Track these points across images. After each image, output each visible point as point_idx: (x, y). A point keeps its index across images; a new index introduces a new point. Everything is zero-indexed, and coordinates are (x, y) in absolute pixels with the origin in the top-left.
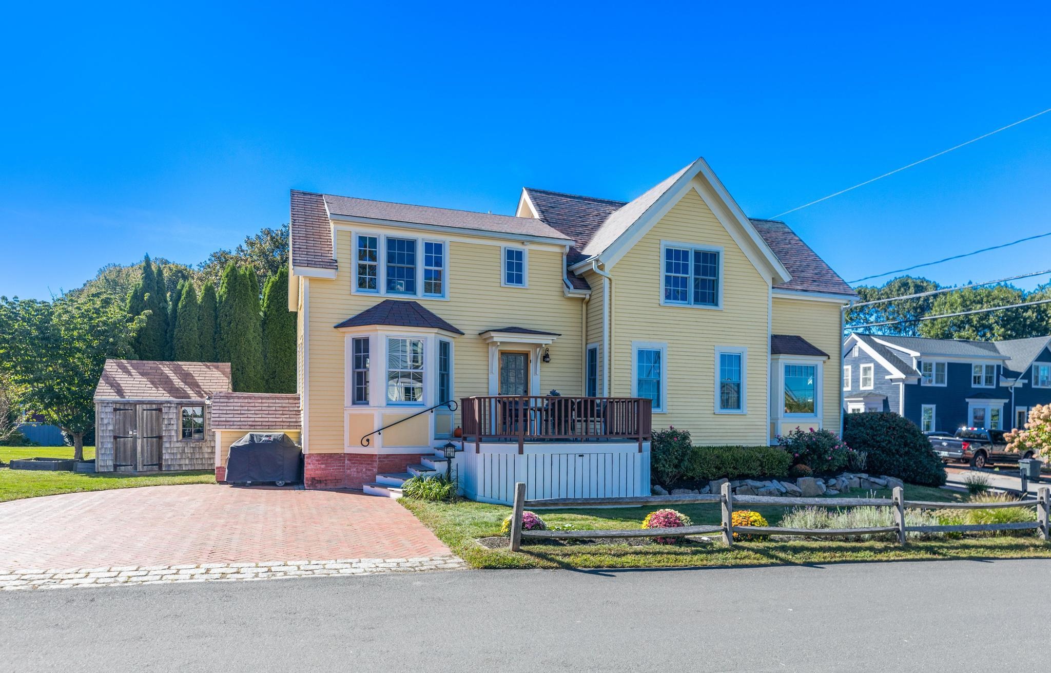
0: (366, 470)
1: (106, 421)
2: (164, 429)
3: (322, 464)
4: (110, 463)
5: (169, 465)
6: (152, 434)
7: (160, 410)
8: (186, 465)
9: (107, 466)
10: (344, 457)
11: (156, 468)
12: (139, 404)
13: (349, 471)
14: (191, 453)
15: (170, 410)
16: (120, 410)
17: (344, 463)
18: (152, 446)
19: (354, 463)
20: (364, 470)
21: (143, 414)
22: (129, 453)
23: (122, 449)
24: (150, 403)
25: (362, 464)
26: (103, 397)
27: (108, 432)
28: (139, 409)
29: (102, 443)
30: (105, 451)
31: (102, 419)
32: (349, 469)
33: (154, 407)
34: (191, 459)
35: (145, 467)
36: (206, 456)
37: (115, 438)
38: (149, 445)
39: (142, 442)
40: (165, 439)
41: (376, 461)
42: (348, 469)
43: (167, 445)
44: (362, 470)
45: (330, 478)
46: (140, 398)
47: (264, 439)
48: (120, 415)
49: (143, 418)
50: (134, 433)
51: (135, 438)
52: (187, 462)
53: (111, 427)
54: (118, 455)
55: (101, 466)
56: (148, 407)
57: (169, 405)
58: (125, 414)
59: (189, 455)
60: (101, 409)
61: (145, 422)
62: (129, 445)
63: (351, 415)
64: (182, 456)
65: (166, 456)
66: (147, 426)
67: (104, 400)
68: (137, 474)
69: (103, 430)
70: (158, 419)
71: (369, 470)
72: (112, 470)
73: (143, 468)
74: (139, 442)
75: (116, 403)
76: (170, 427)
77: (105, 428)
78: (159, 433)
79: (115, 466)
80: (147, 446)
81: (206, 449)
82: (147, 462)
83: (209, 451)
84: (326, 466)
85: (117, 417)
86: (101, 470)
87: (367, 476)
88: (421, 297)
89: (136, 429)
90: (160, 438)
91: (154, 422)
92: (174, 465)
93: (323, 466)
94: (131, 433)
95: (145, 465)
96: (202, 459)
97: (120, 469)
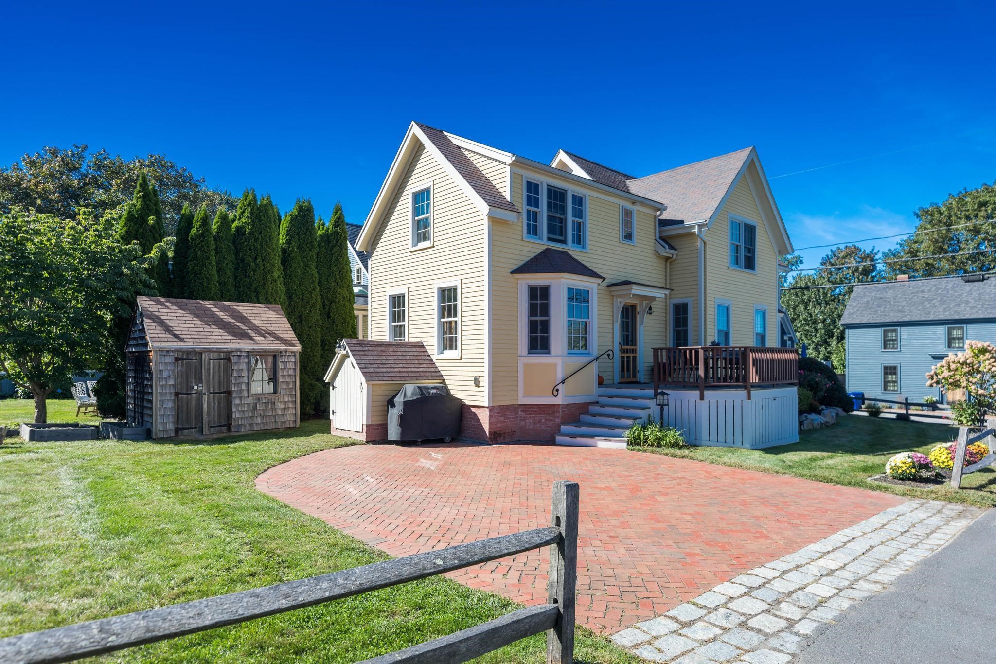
0: (546, 420)
1: (165, 374)
2: (233, 382)
3: (501, 416)
4: (171, 426)
5: (239, 425)
6: (220, 389)
7: (229, 360)
8: (257, 424)
9: (167, 431)
10: (518, 408)
11: (224, 429)
12: (205, 352)
13: (523, 422)
14: (263, 410)
15: (240, 359)
16: (182, 359)
17: (518, 414)
18: (219, 404)
19: (530, 414)
20: (543, 421)
21: (209, 363)
22: (193, 414)
23: (184, 409)
24: (219, 351)
25: (540, 414)
26: (163, 344)
27: (168, 387)
28: (205, 358)
29: (160, 401)
30: (165, 412)
31: (161, 371)
32: (524, 420)
33: (222, 355)
34: (263, 417)
35: (212, 429)
36: (280, 413)
37: (177, 394)
38: (216, 402)
39: (209, 398)
40: (234, 395)
41: (559, 411)
42: (522, 420)
43: (237, 401)
44: (540, 421)
45: (507, 431)
46: (207, 346)
47: (432, 391)
48: (182, 366)
49: (209, 369)
50: (200, 388)
51: (200, 394)
52: (259, 420)
53: (171, 382)
54: (180, 416)
55: (159, 430)
56: (216, 356)
57: (239, 353)
58: (188, 365)
59: (262, 412)
60: (160, 359)
61: (211, 374)
62: (193, 403)
63: (525, 365)
64: (253, 413)
65: (236, 415)
66: (213, 378)
67: (164, 348)
68: (201, 438)
69: (162, 386)
70: (226, 370)
71: (550, 420)
72: (173, 435)
73: (209, 430)
74: (205, 398)
75: (178, 351)
76: (241, 380)
77: (164, 383)
78: (228, 387)
79: (177, 431)
80: (214, 403)
81: (279, 404)
82: (214, 423)
83: (283, 406)
84: (505, 419)
85: (179, 368)
86: (161, 435)
87: (548, 427)
88: (571, 248)
89: (201, 382)
90: (229, 393)
91: (222, 374)
92: (244, 425)
93: (502, 419)
94: (196, 388)
95: (211, 427)
96: (275, 416)
97: (182, 433)
